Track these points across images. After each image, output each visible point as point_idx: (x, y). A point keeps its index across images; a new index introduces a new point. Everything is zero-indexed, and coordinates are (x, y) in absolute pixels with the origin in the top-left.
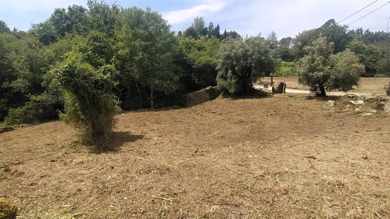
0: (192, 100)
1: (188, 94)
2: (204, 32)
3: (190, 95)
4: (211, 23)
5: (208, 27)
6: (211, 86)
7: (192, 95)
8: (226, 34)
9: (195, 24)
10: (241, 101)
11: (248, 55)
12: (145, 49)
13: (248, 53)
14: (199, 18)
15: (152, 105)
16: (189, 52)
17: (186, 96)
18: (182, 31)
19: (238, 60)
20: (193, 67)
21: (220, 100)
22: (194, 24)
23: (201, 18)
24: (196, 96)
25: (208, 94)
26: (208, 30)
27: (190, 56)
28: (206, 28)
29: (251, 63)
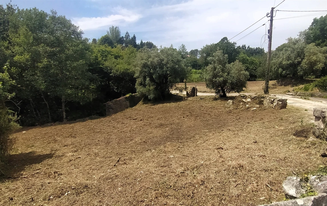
0: (112, 108)
1: (107, 102)
2: (121, 41)
3: (109, 103)
4: (127, 33)
5: (124, 36)
6: (130, 94)
7: (111, 104)
8: (142, 44)
9: (111, 32)
10: (160, 105)
11: (163, 64)
12: (51, 55)
13: (163, 62)
14: (115, 27)
15: (65, 117)
16: (105, 60)
17: (105, 104)
18: (97, 39)
19: (155, 68)
20: (111, 75)
21: (141, 107)
22: (109, 32)
23: (116, 27)
24: (116, 104)
25: (129, 102)
26: (125, 39)
27: (107, 64)
28: (123, 37)
29: (167, 71)
